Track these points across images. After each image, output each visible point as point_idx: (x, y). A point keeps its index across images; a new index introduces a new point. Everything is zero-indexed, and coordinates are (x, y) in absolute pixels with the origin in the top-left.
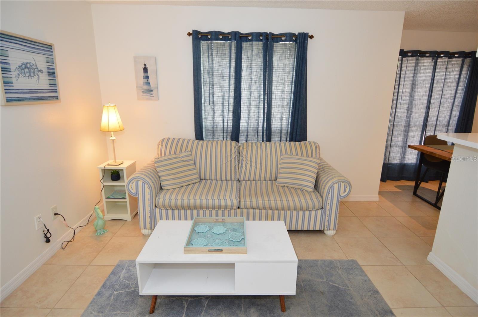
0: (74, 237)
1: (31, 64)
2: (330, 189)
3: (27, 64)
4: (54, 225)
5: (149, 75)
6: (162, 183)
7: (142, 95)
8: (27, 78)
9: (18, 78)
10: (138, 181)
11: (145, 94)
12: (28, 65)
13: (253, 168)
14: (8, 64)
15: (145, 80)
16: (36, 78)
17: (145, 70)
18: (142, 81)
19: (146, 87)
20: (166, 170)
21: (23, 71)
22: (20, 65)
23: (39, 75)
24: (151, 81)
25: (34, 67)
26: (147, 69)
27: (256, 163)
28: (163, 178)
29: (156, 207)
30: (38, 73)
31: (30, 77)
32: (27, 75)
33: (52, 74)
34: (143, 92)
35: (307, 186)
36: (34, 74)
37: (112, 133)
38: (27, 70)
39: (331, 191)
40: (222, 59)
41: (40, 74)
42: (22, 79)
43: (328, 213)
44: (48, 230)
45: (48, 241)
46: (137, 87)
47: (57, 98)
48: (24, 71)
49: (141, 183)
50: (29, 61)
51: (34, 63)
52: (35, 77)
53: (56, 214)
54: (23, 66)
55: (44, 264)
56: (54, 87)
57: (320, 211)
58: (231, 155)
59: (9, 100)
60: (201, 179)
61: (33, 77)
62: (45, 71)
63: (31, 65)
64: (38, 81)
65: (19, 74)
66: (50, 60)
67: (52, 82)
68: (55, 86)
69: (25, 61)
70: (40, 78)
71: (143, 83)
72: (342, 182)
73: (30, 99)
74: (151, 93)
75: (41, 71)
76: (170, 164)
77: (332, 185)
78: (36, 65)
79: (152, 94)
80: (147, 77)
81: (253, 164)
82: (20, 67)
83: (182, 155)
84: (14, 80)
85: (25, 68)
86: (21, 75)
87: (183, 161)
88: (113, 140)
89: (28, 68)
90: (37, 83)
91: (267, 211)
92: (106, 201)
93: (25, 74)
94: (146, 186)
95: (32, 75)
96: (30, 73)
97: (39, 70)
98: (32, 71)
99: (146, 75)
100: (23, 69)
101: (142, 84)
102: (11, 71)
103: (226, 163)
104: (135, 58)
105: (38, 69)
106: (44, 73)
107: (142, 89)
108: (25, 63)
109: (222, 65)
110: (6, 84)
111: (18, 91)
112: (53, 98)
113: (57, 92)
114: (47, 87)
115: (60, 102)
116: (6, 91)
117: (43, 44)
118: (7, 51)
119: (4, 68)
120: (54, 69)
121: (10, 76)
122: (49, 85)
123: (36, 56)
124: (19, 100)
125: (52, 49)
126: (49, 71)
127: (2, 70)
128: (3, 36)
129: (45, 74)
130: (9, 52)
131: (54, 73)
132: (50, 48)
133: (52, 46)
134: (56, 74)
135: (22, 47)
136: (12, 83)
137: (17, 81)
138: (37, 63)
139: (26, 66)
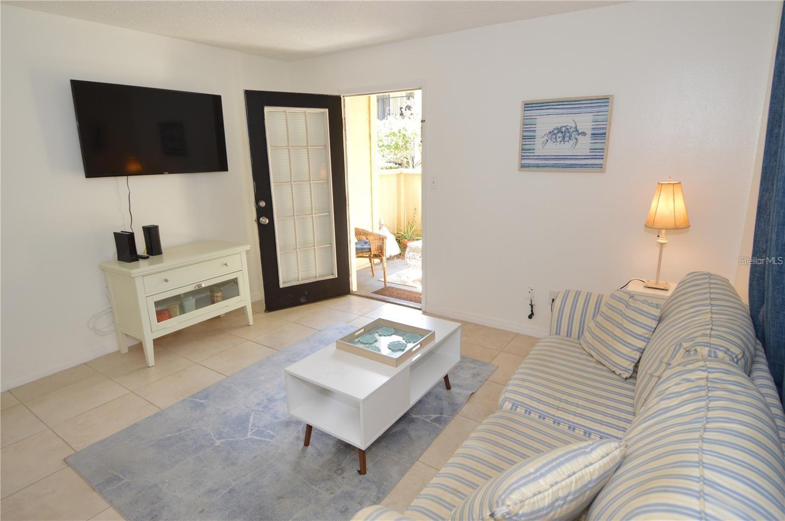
1: (568, 127)
3: (561, 128)
8: (558, 143)
9: (546, 144)
12: (563, 130)
14: (534, 131)
16: (573, 142)
21: (554, 136)
22: (551, 129)
23: (579, 139)
25: (572, 130)
30: (577, 136)
31: (562, 142)
32: (559, 140)
33: (600, 135)
36: (570, 138)
38: (560, 135)
41: (580, 137)
45: (530, 317)
47: (600, 166)
48: (556, 137)
50: (565, 125)
51: (573, 125)
52: (570, 141)
53: (553, 300)
54: (556, 131)
55: (518, 334)
56: (599, 153)
59: (523, 166)
61: (568, 141)
62: (589, 132)
63: (567, 129)
64: (574, 145)
65: (547, 140)
66: (601, 118)
67: (598, 146)
68: (603, 151)
69: (559, 126)
70: (579, 141)
73: (553, 166)
75: (584, 134)
78: (576, 128)
82: (550, 133)
84: (537, 147)
85: (558, 133)
86: (549, 141)
89: (562, 132)
90: (573, 148)
95: (567, 139)
96: (564, 138)
97: (580, 132)
98: (568, 134)
100: (555, 134)
102: (535, 138)
105: (578, 132)
106: (586, 136)
108: (559, 127)
110: (526, 151)
111: (538, 158)
112: (592, 166)
113: (603, 158)
114: (587, 152)
115: (604, 172)
116: (523, 158)
117: (591, 100)
118: (535, 118)
119: (527, 136)
120: (606, 128)
121: (534, 143)
122: (590, 149)
123: (577, 118)
124: (538, 166)
125: (608, 102)
126: (595, 132)
127: (524, 138)
128: (528, 106)
129: (589, 136)
130: (537, 120)
131: (605, 134)
132: (604, 101)
133: (609, 99)
134: (607, 135)
135: (558, 110)
136: (534, 150)
137: (543, 148)
138: (577, 125)
139: (559, 130)
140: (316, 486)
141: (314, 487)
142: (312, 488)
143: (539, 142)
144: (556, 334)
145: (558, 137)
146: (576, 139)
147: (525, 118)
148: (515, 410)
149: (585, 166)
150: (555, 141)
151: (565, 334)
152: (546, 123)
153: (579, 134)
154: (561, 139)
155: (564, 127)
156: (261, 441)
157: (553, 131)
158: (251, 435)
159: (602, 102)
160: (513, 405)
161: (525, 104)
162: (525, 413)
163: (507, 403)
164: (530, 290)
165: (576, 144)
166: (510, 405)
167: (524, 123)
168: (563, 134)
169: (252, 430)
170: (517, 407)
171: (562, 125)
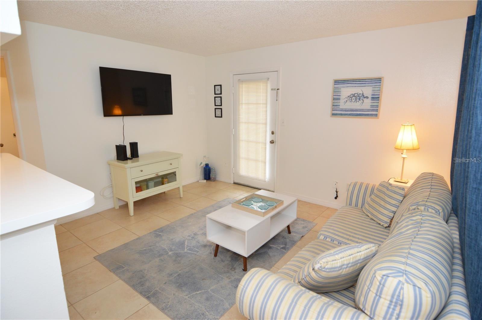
1: (358, 94)
3: (355, 94)
8: (353, 103)
9: (346, 103)
12: (356, 95)
14: (340, 96)
16: (361, 102)
21: (351, 99)
22: (349, 95)
23: (364, 100)
25: (361, 95)
30: (363, 99)
31: (355, 102)
33: (376, 98)
37: (405, 151)
38: (354, 98)
41: (365, 99)
42: (348, 103)
45: (336, 198)
47: (376, 115)
48: (352, 99)
50: (357, 93)
51: (361, 93)
54: (352, 96)
56: (376, 108)
59: (333, 115)
61: (358, 101)
62: (370, 97)
63: (358, 95)
64: (362, 103)
65: (347, 101)
66: (376, 89)
67: (375, 104)
68: (378, 107)
69: (353, 93)
70: (364, 102)
73: (350, 115)
75: (367, 97)
78: (363, 94)
82: (348, 97)
84: (341, 104)
85: (353, 96)
86: (348, 101)
88: (404, 158)
89: (355, 97)
90: (361, 105)
93: (352, 100)
95: (358, 100)
96: (356, 99)
97: (365, 96)
98: (358, 98)
100: (351, 97)
102: (340, 100)
106: (368, 99)
108: (354, 94)
110: (335, 106)
111: (342, 110)
112: (372, 115)
113: (377, 111)
114: (369, 107)
115: (378, 118)
116: (333, 110)
117: (371, 79)
118: (340, 89)
119: (336, 98)
120: (379, 94)
121: (339, 102)
122: (371, 106)
124: (341, 115)
125: (381, 81)
126: (373, 97)
127: (334, 99)
128: (337, 82)
130: (341, 89)
131: (379, 98)
132: (379, 80)
133: (381, 79)
134: (380, 98)
135: (353, 85)
136: (339, 106)
137: (344, 105)
138: (364, 92)
139: (354, 95)
140: (221, 275)
141: (220, 275)
142: (220, 276)
143: (342, 102)
144: (349, 205)
145: (353, 99)
146: (363, 100)
147: (335, 88)
148: (326, 239)
149: (368, 115)
150: (351, 101)
151: (354, 205)
152: (346, 91)
153: (364, 98)
154: (355, 100)
155: (356, 93)
156: (192, 253)
157: (350, 96)
158: (186, 250)
159: (377, 81)
160: (325, 237)
161: (335, 81)
162: (331, 241)
163: (321, 236)
165: (363, 103)
166: (323, 237)
167: (334, 91)
169: (187, 248)
170: (327, 238)
171: (355, 93)
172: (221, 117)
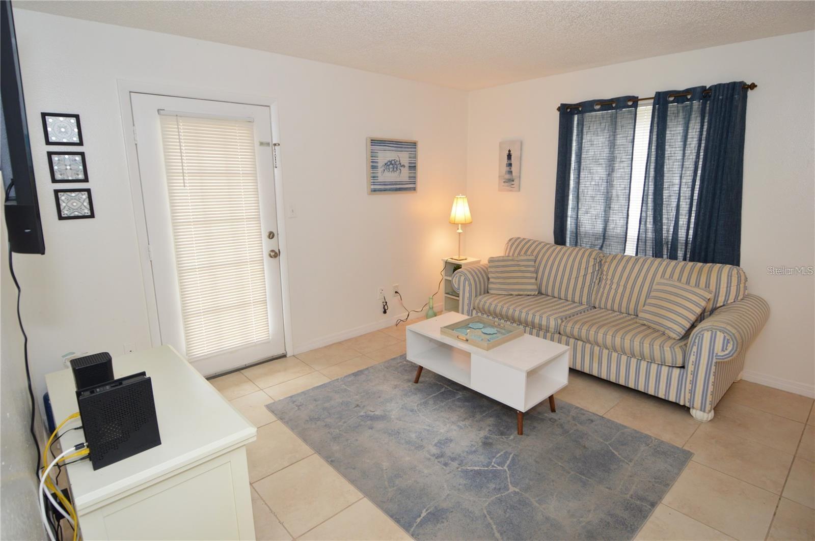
0: (407, 319)
2: (696, 338)
4: (393, 302)
5: (512, 162)
6: (491, 286)
7: (504, 186)
8: (391, 172)
9: (383, 173)
10: (461, 276)
11: (506, 184)
12: (393, 162)
13: (613, 291)
14: (377, 162)
15: (508, 168)
17: (509, 156)
18: (505, 169)
19: (508, 176)
20: (497, 272)
21: (388, 167)
22: (386, 161)
24: (513, 169)
25: (398, 163)
26: (511, 156)
27: (618, 285)
28: (491, 280)
29: (474, 309)
31: (393, 171)
32: (391, 170)
33: (413, 167)
34: (504, 182)
35: (670, 328)
36: (397, 169)
37: (460, 225)
38: (391, 166)
39: (697, 341)
40: (598, 136)
41: (402, 168)
43: (690, 377)
44: (386, 303)
45: (385, 312)
46: (499, 177)
47: (414, 189)
49: (463, 279)
51: (398, 159)
52: (397, 171)
53: (396, 292)
54: (389, 163)
55: (378, 330)
56: (413, 180)
57: (678, 370)
58: (587, 268)
59: (372, 191)
60: (540, 293)
62: (407, 165)
63: (395, 162)
66: (412, 155)
67: (412, 175)
68: (414, 178)
69: (391, 159)
70: (402, 172)
71: (506, 171)
72: (720, 332)
74: (513, 183)
75: (404, 166)
76: (503, 266)
77: (700, 332)
78: (400, 161)
79: (513, 185)
80: (510, 165)
81: (614, 286)
82: (386, 164)
83: (522, 258)
84: (379, 175)
86: (385, 170)
87: (519, 265)
88: (460, 233)
89: (392, 164)
90: (399, 176)
91: (593, 347)
92: (446, 297)
93: (389, 169)
94: (467, 282)
95: (395, 169)
96: (393, 168)
98: (396, 166)
99: (509, 162)
100: (388, 165)
101: (504, 172)
103: (577, 278)
104: (501, 144)
105: (401, 164)
107: (504, 179)
108: (390, 161)
109: (596, 144)
110: (373, 178)
111: (381, 183)
112: (410, 189)
113: (415, 183)
114: (407, 179)
115: (416, 193)
116: (372, 184)
117: (407, 142)
118: (377, 152)
119: (374, 166)
120: (415, 162)
121: (377, 172)
122: (409, 177)
123: (400, 154)
124: (380, 190)
125: (416, 146)
126: (411, 165)
127: (372, 167)
128: (374, 142)
129: (407, 168)
130: (379, 153)
132: (414, 145)
133: (416, 143)
134: (416, 167)
135: (390, 148)
136: (377, 177)
137: (382, 176)
138: (400, 159)
143: (380, 170)
146: (400, 169)
147: (372, 151)
149: (406, 189)
152: (385, 156)
153: (401, 166)
155: (393, 160)
159: (412, 145)
161: (371, 140)
164: (381, 291)
165: (400, 173)
167: (371, 155)
168: (393, 165)
172: (92, 216)
